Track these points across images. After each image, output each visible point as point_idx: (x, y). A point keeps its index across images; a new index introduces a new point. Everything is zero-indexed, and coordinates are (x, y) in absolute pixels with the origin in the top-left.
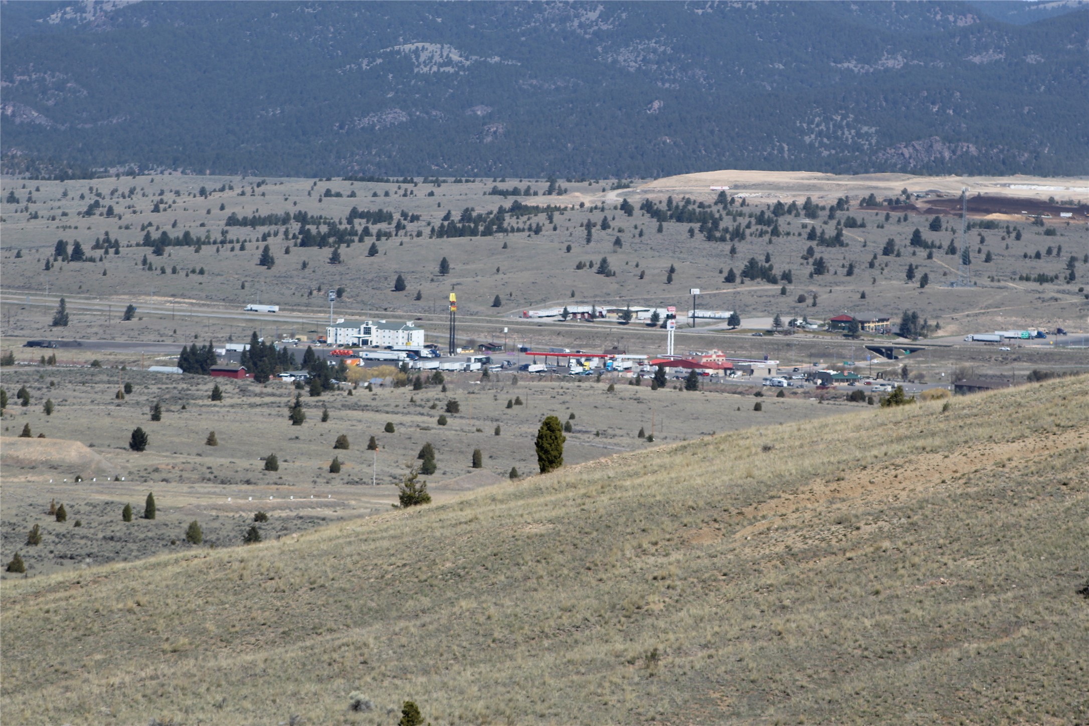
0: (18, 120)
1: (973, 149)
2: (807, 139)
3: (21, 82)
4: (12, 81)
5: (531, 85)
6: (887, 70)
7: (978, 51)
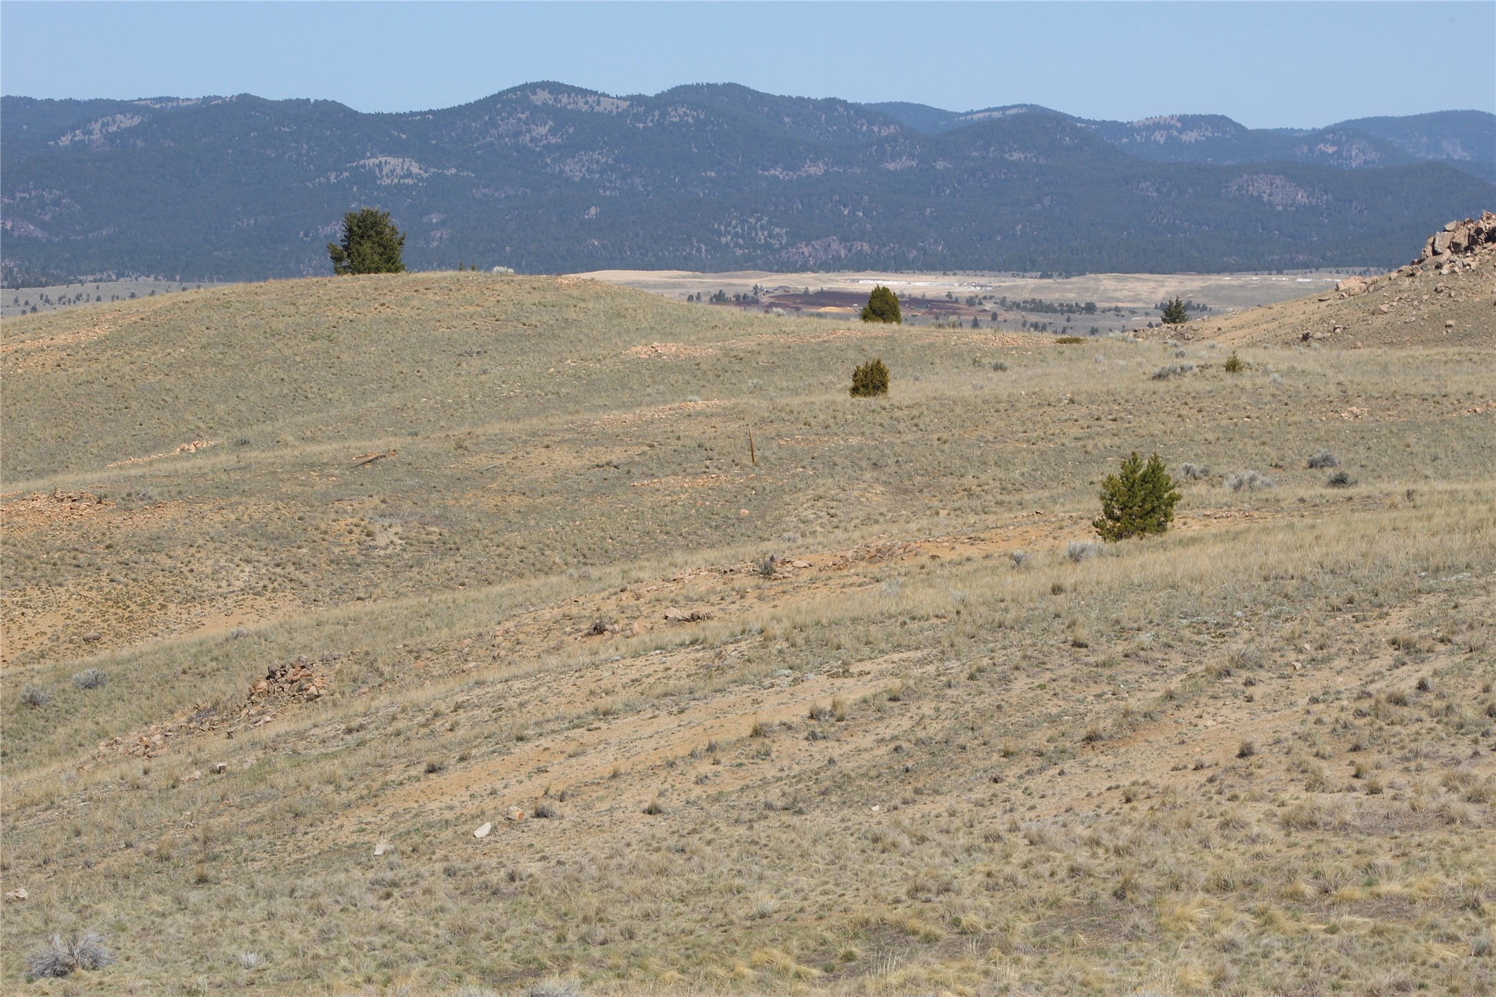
0: (16, 234)
1: (866, 247)
2: (723, 240)
3: (22, 199)
4: (14, 199)
5: (484, 195)
6: (809, 176)
7: (893, 159)
